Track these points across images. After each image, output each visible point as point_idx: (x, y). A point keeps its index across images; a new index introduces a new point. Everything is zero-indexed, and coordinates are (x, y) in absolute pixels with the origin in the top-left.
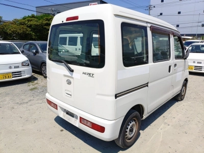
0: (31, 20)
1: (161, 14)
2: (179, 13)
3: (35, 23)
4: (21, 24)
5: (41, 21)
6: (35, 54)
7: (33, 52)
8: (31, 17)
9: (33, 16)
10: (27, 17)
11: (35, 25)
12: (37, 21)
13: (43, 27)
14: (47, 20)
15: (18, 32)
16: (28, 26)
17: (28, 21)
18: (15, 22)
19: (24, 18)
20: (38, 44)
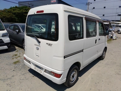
0: (15, 10)
1: (94, 8)
2: (105, 7)
3: (18, 12)
4: (9, 12)
5: (21, 10)
6: (18, 33)
7: (16, 32)
8: (15, 8)
9: (16, 7)
10: (13, 8)
11: (18, 13)
12: (19, 10)
13: (23, 14)
14: (26, 10)
15: (7, 17)
16: (13, 14)
17: (13, 10)
18: (5, 10)
19: (11, 8)
20: (20, 26)
